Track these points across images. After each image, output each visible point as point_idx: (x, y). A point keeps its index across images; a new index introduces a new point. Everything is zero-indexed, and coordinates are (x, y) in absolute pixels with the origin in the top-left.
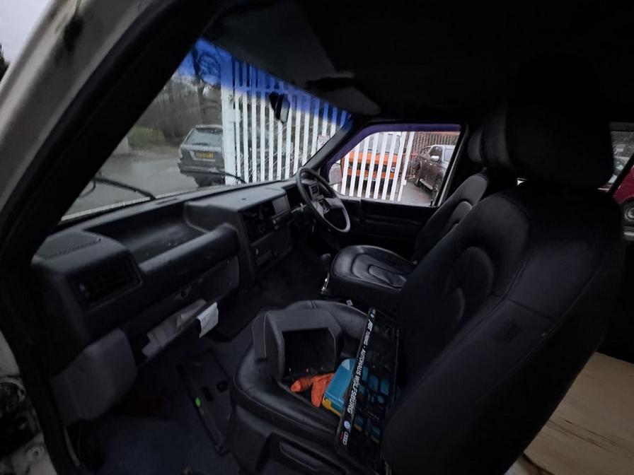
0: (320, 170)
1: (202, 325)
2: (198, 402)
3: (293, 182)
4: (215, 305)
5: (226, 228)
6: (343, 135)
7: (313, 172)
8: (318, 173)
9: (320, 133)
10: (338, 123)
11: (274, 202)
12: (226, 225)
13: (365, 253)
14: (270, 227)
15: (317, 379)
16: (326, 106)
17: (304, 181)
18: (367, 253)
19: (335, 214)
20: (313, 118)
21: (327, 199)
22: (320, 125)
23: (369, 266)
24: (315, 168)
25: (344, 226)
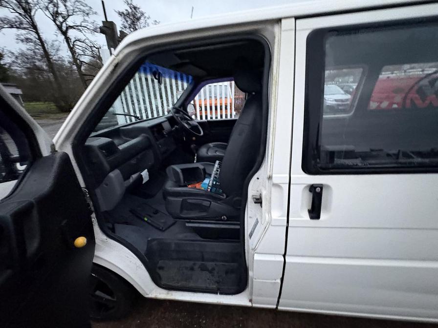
0: (182, 107)
1: (143, 177)
2: (146, 219)
3: (171, 115)
4: (146, 170)
5: (144, 136)
6: (190, 88)
7: (179, 109)
8: (182, 109)
9: (177, 89)
10: (188, 82)
11: (162, 124)
12: (143, 135)
13: (213, 146)
14: (163, 136)
15: (197, 184)
16: (179, 74)
17: (176, 115)
18: (215, 146)
19: (194, 128)
20: (177, 82)
21: (189, 122)
22: (177, 84)
23: (216, 151)
24: (180, 107)
25: (200, 133)
